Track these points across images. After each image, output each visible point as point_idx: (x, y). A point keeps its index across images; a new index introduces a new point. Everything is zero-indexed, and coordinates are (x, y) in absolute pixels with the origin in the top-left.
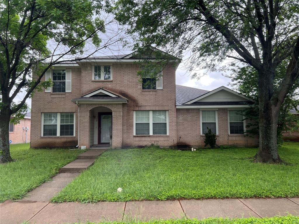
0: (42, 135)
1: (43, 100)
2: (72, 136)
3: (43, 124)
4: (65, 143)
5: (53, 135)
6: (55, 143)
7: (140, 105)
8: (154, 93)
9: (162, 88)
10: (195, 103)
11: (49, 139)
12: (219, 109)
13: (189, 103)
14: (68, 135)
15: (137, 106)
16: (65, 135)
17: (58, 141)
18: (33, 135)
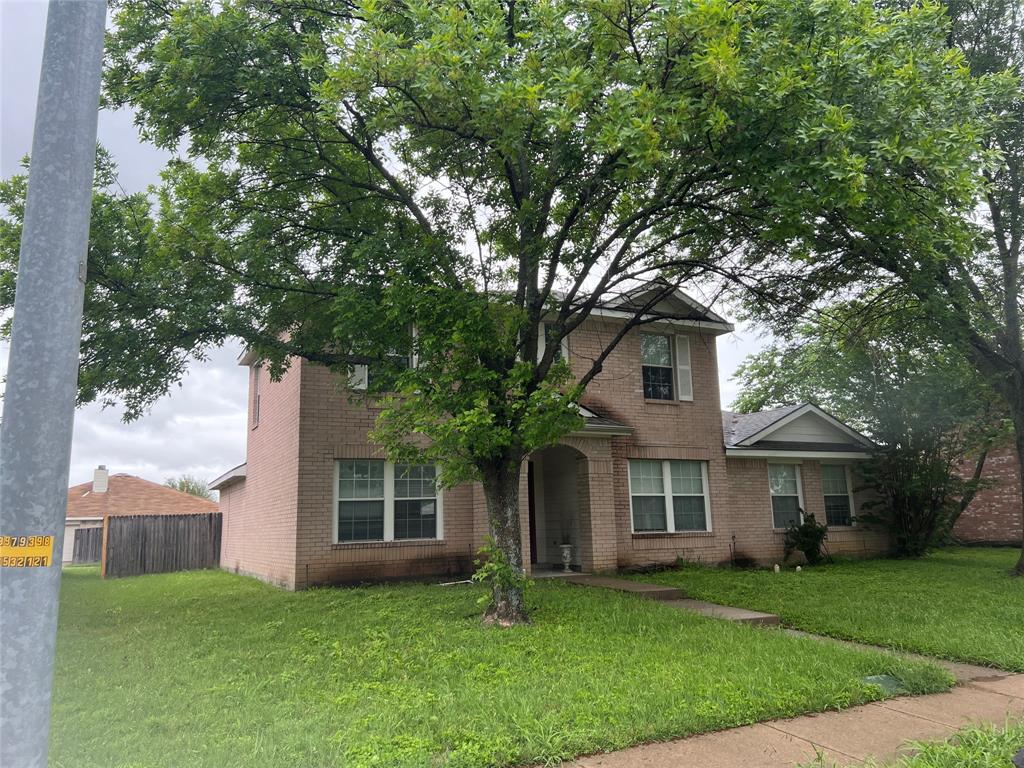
0: (335, 540)
1: (342, 415)
2: (433, 539)
3: (337, 499)
4: (415, 563)
5: (371, 538)
6: (382, 565)
7: (643, 443)
8: (674, 411)
9: (690, 398)
10: (759, 445)
11: (361, 553)
12: (806, 461)
13: (747, 443)
14: (420, 537)
15: (635, 446)
16: (410, 537)
17: (392, 556)
18: (306, 541)
